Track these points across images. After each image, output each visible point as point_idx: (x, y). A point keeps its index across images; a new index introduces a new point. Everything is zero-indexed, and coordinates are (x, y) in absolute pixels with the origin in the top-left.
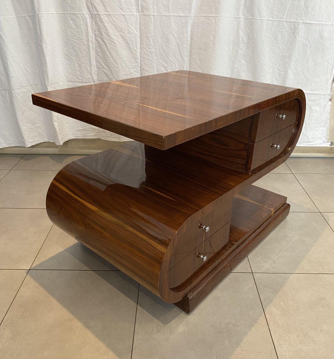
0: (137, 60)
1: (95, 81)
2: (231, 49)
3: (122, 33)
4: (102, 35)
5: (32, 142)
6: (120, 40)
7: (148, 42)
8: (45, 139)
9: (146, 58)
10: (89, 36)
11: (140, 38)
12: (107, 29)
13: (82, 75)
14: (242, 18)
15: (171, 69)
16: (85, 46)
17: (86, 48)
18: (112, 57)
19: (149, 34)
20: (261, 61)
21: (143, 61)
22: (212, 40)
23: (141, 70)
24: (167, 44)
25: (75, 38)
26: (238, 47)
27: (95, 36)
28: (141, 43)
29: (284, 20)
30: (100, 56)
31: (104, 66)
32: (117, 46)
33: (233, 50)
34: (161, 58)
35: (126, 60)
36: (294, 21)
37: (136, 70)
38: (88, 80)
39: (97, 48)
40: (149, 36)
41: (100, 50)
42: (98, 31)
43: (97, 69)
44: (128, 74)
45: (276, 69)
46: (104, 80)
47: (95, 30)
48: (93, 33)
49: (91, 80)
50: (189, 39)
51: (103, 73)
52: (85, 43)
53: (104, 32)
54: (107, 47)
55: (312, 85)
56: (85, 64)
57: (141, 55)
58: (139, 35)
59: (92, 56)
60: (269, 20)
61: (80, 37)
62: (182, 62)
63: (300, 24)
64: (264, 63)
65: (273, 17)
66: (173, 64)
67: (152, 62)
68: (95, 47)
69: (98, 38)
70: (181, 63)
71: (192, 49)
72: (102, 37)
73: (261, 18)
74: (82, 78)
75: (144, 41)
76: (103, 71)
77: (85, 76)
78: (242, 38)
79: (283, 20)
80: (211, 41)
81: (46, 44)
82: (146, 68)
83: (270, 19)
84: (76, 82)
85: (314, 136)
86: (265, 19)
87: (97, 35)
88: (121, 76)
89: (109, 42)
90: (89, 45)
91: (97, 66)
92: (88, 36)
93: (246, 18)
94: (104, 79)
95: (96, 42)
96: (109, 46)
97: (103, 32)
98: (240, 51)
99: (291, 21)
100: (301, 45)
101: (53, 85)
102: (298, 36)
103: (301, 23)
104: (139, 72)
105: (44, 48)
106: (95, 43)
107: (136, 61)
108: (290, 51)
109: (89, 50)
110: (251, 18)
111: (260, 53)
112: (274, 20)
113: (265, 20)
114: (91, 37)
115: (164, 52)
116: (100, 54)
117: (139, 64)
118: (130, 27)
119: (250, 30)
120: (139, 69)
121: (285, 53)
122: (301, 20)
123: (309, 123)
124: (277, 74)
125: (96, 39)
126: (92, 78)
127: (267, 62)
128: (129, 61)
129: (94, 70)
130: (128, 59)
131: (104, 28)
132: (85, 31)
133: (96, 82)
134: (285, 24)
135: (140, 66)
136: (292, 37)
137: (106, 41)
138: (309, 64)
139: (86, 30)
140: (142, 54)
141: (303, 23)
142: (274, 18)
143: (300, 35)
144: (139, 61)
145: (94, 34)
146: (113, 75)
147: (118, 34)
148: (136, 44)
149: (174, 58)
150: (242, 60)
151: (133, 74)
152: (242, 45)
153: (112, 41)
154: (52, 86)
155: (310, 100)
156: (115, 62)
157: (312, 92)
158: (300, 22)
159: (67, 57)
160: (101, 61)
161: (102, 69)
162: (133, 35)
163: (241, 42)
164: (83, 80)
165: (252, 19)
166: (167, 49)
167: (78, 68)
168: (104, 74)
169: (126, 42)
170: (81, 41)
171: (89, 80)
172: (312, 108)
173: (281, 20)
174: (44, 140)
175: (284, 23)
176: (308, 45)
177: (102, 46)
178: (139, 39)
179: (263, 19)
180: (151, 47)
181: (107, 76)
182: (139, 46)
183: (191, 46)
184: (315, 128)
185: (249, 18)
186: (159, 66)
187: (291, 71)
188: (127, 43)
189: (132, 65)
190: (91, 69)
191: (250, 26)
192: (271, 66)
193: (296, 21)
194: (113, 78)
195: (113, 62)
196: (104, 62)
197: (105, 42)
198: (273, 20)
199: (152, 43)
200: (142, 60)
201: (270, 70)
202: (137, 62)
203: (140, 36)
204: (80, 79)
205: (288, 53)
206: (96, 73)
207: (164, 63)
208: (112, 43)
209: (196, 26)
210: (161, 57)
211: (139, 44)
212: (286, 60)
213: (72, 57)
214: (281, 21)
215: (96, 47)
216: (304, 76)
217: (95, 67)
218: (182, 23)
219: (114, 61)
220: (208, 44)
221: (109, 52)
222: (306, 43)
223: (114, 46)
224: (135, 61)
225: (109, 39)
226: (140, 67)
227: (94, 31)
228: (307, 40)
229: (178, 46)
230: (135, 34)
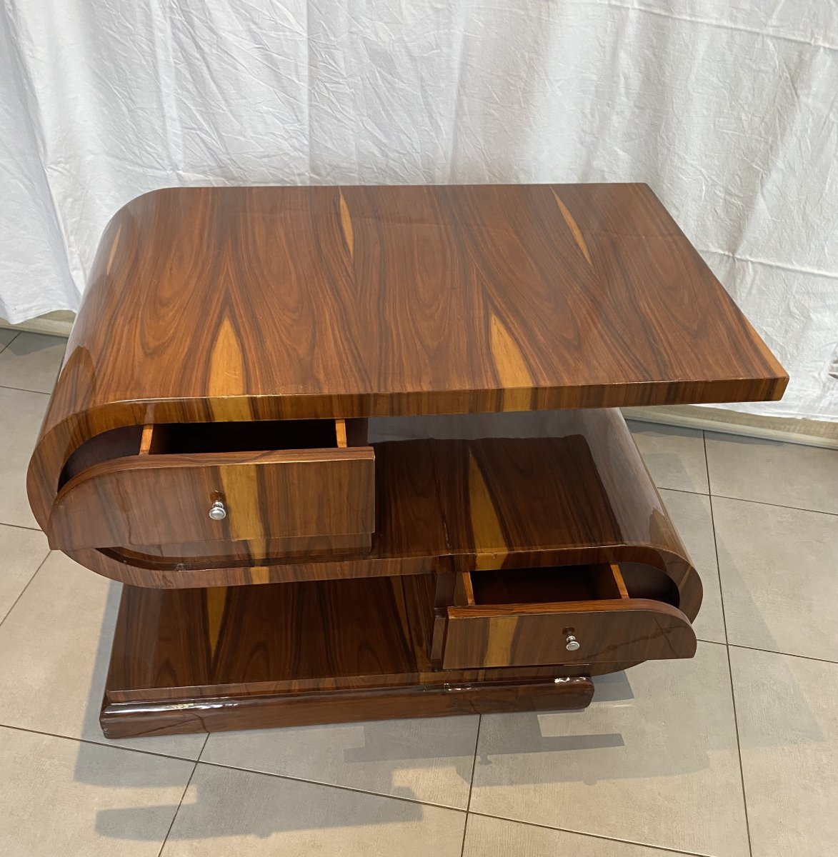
0: (298, 114)
1: (176, 166)
2: (587, 111)
3: (253, 27)
4: (192, 26)
5: (25, 311)
6: (249, 45)
7: (333, 64)
8: (62, 303)
9: (326, 111)
10: (154, 26)
11: (310, 47)
12: (209, 10)
13: (141, 144)
14: (634, 9)
15: (398, 152)
16: (143, 56)
17: (146, 61)
18: (226, 100)
19: (335, 37)
20: (676, 159)
21: (317, 121)
22: (525, 76)
23: (311, 146)
24: (389, 77)
25: (115, 30)
26: (608, 105)
27: (174, 26)
28: (312, 63)
29: (771, 31)
30: (188, 91)
31: (203, 122)
32: (240, 68)
33: (593, 116)
34: (368, 115)
35: (268, 113)
36: (802, 40)
37: (297, 144)
38: (158, 162)
39: (178, 66)
40: (335, 44)
41: (191, 73)
42: (180, 12)
43: (182, 131)
44: (273, 153)
45: (717, 187)
46: (204, 166)
47: (171, 8)
48: (165, 16)
49: (167, 162)
50: (456, 65)
51: (201, 145)
52: (143, 46)
53: (197, 17)
54: (208, 67)
55: (823, 249)
56: (147, 111)
57: (310, 100)
58: (305, 34)
59: (165, 90)
60: (719, 27)
61: (130, 26)
62: (433, 134)
63: (818, 51)
64: (683, 167)
65: (733, 18)
66: (403, 137)
67: (342, 126)
68: (173, 64)
69: (182, 36)
70: (430, 135)
71: (465, 98)
72: (194, 34)
73: (693, 19)
74: (140, 152)
75: (320, 59)
76: (201, 138)
77: (148, 148)
78: (626, 79)
79: (765, 32)
80: (521, 79)
81: (31, 41)
82: (326, 141)
83: (725, 23)
84: (127, 160)
85: (802, 392)
86: (706, 21)
87: (180, 26)
88: (253, 158)
89: (215, 52)
90: (154, 55)
91: (181, 121)
92: (151, 27)
93: (645, 11)
94: (205, 164)
95: (177, 47)
96: (214, 65)
97: (195, 19)
98: (615, 117)
99: (794, 38)
100: (811, 120)
101: (62, 165)
102: (806, 92)
103: (822, 50)
104: (306, 149)
105: (27, 52)
106: (173, 48)
107: (296, 116)
108: (770, 139)
109: (156, 72)
110: (663, 13)
111: (674, 134)
112: (735, 29)
113: (707, 25)
114: (161, 31)
115: (379, 98)
116: (190, 87)
117: (306, 127)
118: (278, 7)
119: (654, 54)
120: (306, 143)
121: (757, 140)
122: (826, 38)
123: (792, 356)
124: (721, 204)
125: (176, 39)
126: (169, 157)
127: (695, 163)
128: (276, 117)
129: (173, 133)
130: (273, 108)
131: (200, 6)
132: (143, 8)
133: (180, 168)
134: (771, 45)
135: (310, 133)
136: (788, 91)
137: (206, 49)
138: (827, 187)
139: (143, 6)
140: (314, 95)
141: (828, 52)
142: (735, 22)
143: (814, 89)
144: (307, 117)
145: (168, 20)
146: (229, 154)
147: (241, 28)
148: (296, 66)
149: (408, 120)
150: (618, 150)
151: (289, 154)
152: (624, 99)
153: (223, 47)
154: (60, 169)
155: (808, 292)
156: (233, 115)
157: (819, 269)
158: (819, 47)
159: (101, 84)
160: (192, 107)
161: (198, 132)
162: (288, 33)
163: (622, 90)
164: (144, 159)
165: (665, 16)
166: (389, 91)
167: (128, 121)
168: (204, 148)
169: (266, 55)
170: (131, 38)
171: (160, 161)
172: (812, 315)
173: (758, 30)
174: (60, 306)
175: (768, 41)
176: (833, 123)
177: (196, 61)
178: (304, 50)
179: (699, 20)
180: (341, 80)
181: (212, 155)
182: (305, 72)
183: (462, 85)
184: (810, 371)
185: (657, 11)
186: (362, 140)
187: (765, 199)
188: (269, 59)
189: (284, 128)
190: (164, 129)
191: (655, 40)
192: (703, 175)
193: (808, 40)
194: (229, 162)
195: (229, 114)
196: (201, 113)
197: (202, 49)
198: (732, 28)
199: (343, 65)
200: (313, 115)
201: (701, 190)
202: (299, 121)
203: (309, 39)
204: (136, 155)
205: (766, 143)
206: (180, 141)
207: (379, 131)
208: (224, 56)
209: (480, 23)
210: (370, 113)
211: (307, 66)
212: (757, 164)
213: (111, 85)
214: (758, 34)
215: (175, 63)
216: (803, 219)
217: (178, 124)
218: (436, 10)
219: (231, 111)
220: (512, 88)
221: (215, 82)
222: (828, 116)
223: (229, 64)
224: (295, 118)
225: (215, 41)
226: (308, 137)
227: (168, 10)
228: (834, 110)
229: (422, 86)
230: (291, 31)
